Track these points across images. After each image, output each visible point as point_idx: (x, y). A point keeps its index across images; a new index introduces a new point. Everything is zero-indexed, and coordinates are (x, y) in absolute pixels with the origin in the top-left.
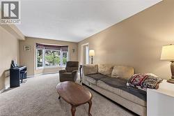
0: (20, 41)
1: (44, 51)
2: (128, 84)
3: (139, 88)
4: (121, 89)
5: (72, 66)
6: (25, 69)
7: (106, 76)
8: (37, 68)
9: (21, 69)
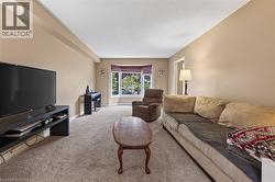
0: (96, 64)
1: (120, 74)
2: (228, 141)
3: (252, 153)
4: (215, 147)
5: (154, 96)
6: (99, 96)
7: (207, 120)
8: (112, 96)
9: (93, 96)
